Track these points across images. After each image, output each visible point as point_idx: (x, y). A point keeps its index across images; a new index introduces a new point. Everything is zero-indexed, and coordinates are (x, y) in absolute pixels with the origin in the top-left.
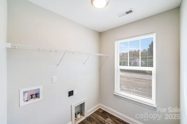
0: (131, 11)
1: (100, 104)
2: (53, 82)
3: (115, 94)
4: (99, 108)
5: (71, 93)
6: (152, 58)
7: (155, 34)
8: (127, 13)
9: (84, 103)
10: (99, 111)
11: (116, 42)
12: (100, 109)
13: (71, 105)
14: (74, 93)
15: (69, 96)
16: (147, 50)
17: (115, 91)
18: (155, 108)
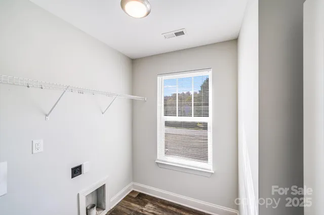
0: (182, 33)
1: (132, 183)
2: (34, 152)
3: (158, 162)
4: (131, 190)
5: (77, 171)
6: (207, 104)
7: (211, 71)
8: (177, 34)
9: (104, 186)
10: (131, 195)
11: (159, 78)
12: (133, 192)
13: (78, 194)
14: (84, 169)
15: (73, 177)
16: (198, 93)
17: (158, 158)
18: (212, 173)
